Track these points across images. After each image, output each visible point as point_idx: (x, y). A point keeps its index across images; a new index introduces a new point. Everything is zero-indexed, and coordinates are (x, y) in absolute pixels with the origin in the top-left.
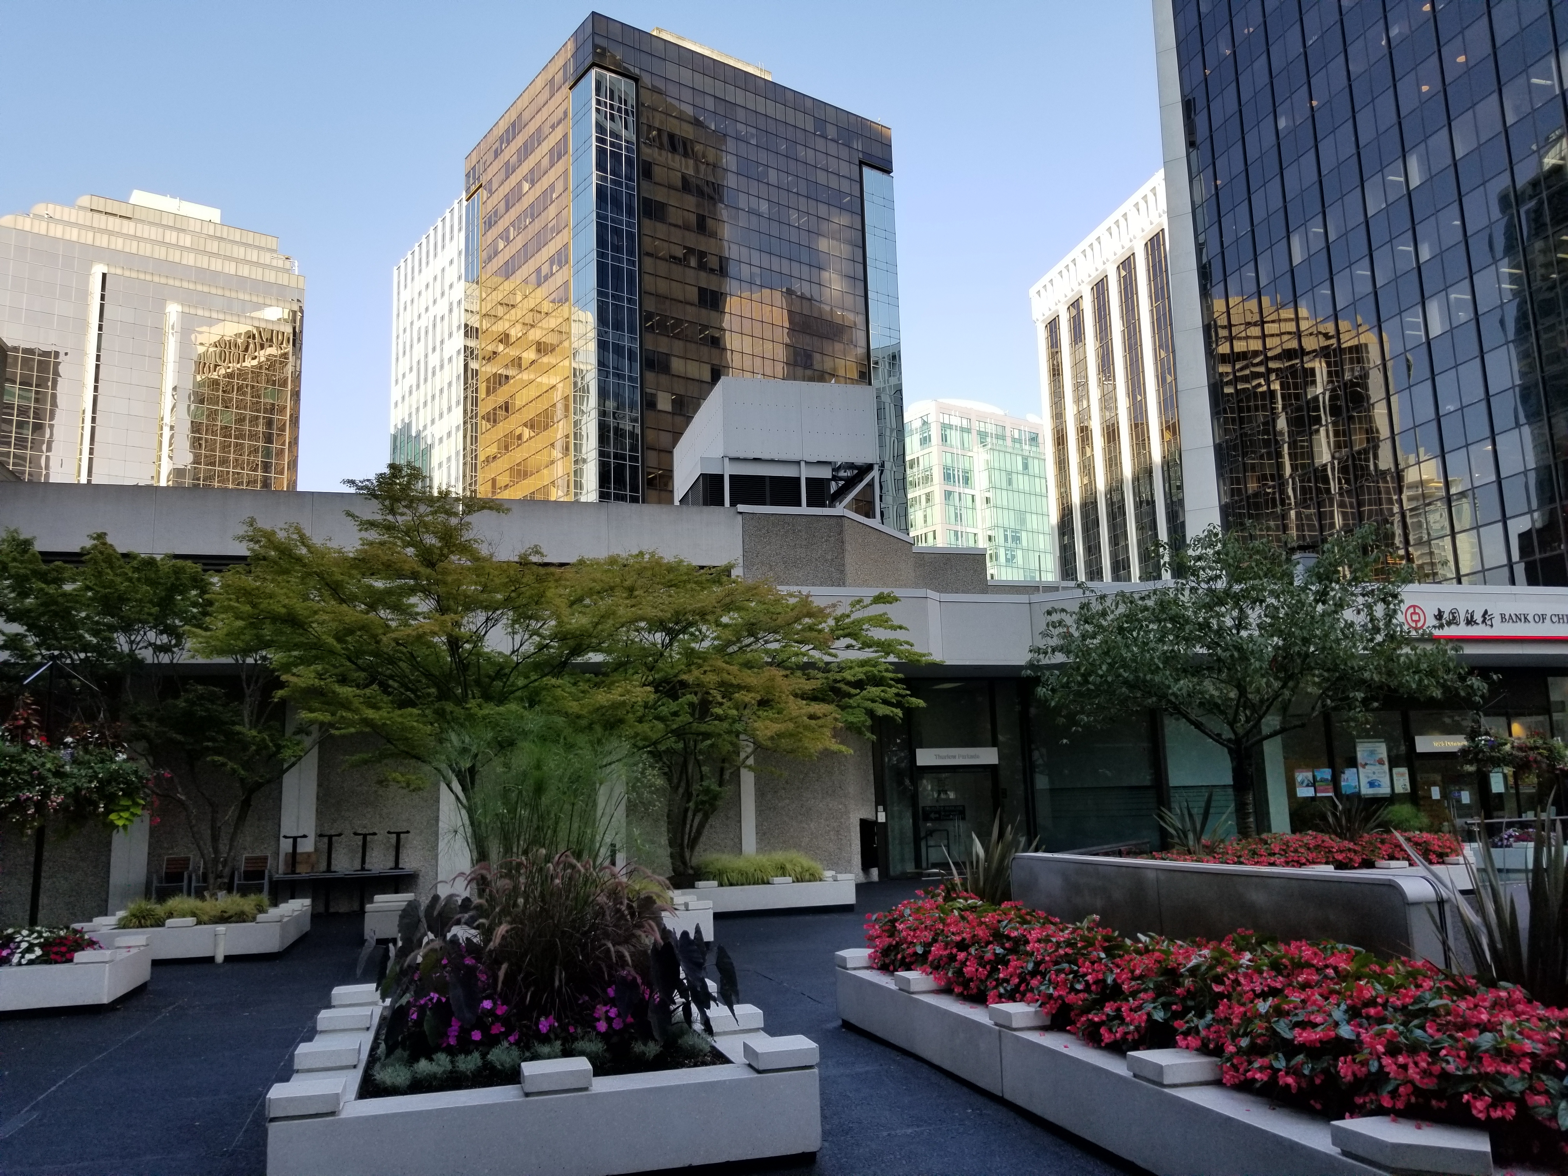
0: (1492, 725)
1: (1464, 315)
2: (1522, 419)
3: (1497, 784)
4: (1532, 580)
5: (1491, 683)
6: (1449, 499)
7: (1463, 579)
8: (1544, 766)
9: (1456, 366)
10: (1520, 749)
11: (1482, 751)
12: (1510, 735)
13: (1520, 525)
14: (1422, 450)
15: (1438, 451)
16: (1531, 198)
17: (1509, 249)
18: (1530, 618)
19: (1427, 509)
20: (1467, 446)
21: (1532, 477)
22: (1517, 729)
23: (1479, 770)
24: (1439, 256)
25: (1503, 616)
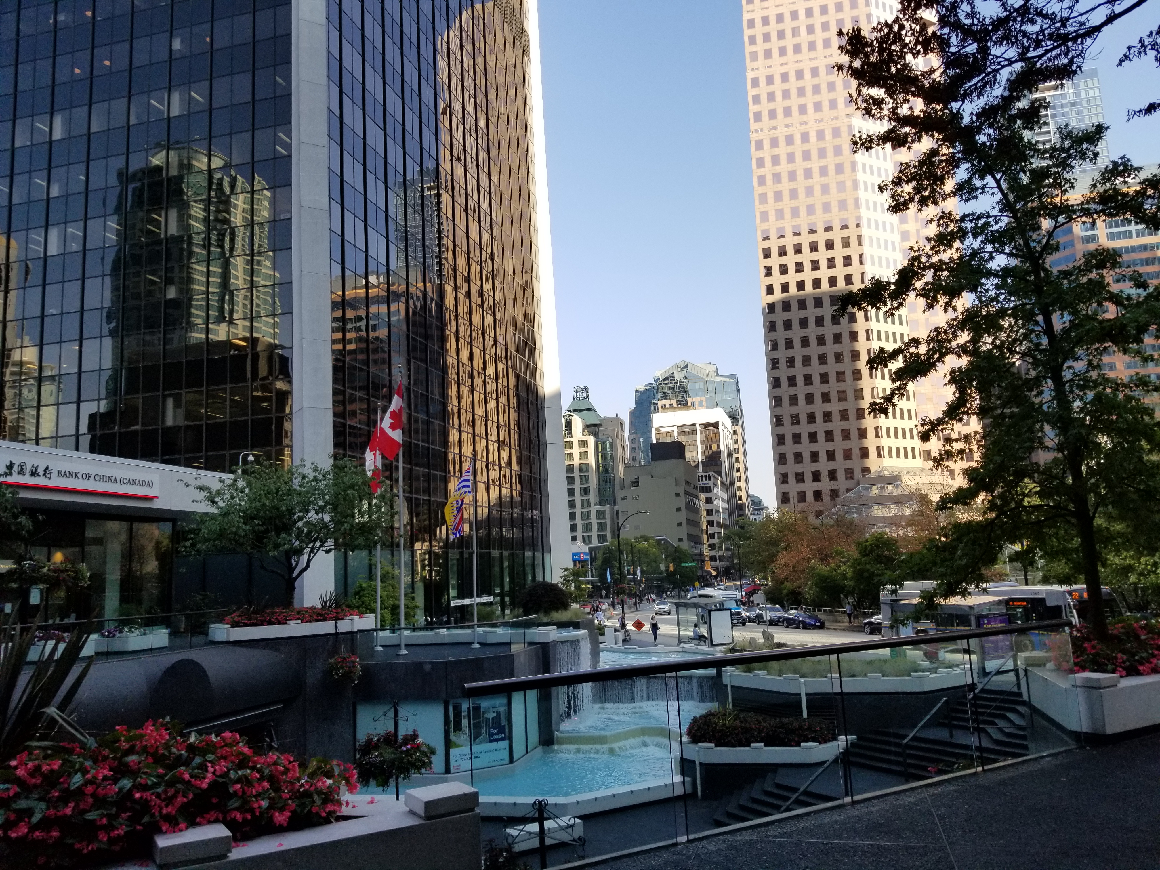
0: (39, 554)
1: (75, 247)
2: (106, 332)
3: (35, 598)
4: (93, 450)
5: (35, 522)
6: (40, 380)
7: (41, 442)
8: (70, 584)
9: (63, 282)
10: (55, 571)
11: (25, 572)
12: (49, 560)
13: (88, 409)
14: (26, 339)
15: (38, 342)
16: (140, 180)
17: (118, 210)
18: (79, 475)
19: (24, 383)
20: (61, 342)
21: (106, 375)
22: (58, 557)
23: (20, 587)
24: (65, 197)
25: (59, 472)
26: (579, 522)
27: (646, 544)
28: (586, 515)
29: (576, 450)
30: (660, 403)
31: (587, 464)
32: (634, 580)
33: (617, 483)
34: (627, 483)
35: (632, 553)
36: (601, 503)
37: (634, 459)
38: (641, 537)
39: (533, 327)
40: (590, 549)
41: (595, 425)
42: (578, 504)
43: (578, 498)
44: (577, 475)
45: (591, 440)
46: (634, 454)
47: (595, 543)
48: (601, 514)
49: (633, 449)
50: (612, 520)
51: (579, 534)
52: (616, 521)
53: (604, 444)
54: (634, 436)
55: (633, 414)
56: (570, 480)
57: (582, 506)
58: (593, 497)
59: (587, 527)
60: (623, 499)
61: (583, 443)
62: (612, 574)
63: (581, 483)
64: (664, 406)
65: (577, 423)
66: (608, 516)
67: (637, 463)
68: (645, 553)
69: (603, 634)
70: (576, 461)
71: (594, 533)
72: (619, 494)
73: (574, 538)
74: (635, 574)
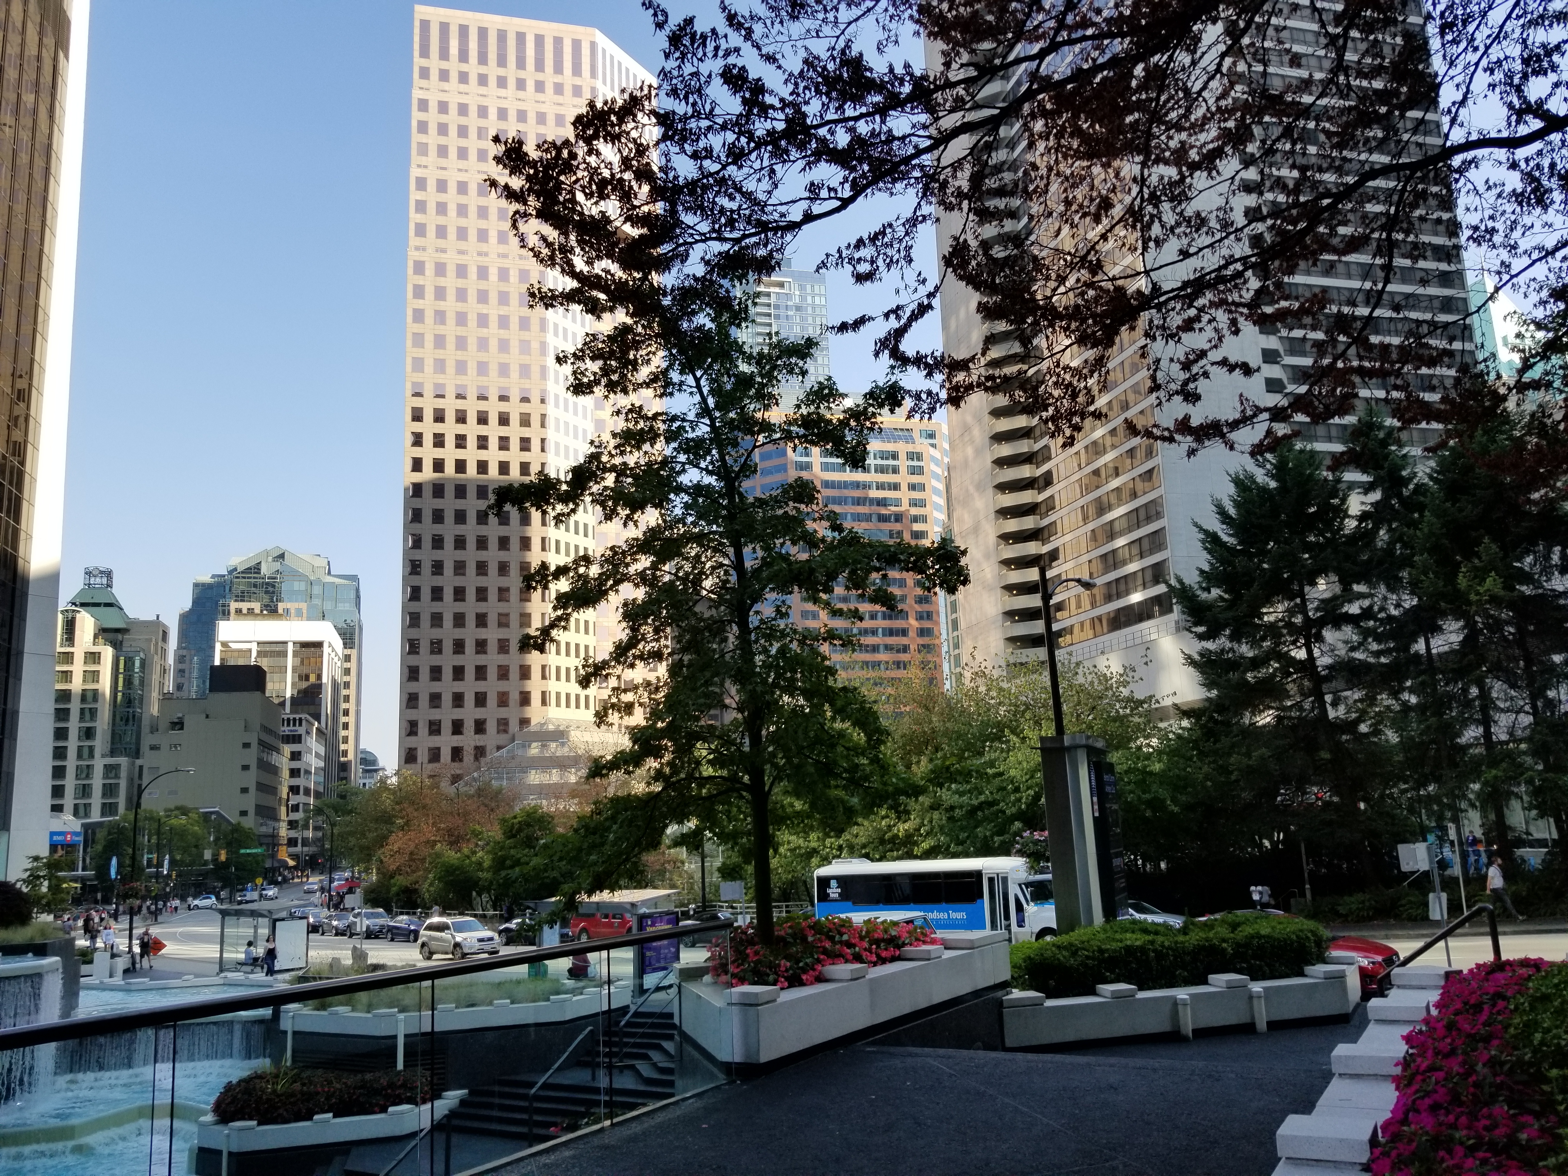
26: (70, 782)
27: (183, 820)
28: (85, 772)
29: (78, 668)
30: (234, 605)
31: (95, 692)
32: (158, 875)
33: (145, 723)
34: (163, 725)
35: (158, 833)
36: (113, 753)
37: (179, 687)
38: (177, 808)
39: (23, 463)
40: (85, 826)
41: (117, 631)
42: (72, 753)
43: (72, 744)
44: (75, 707)
45: (108, 653)
46: (180, 680)
47: (95, 817)
48: (111, 770)
49: (180, 672)
50: (131, 780)
51: (69, 801)
52: (137, 781)
53: (129, 662)
54: (184, 652)
55: (185, 619)
56: (62, 714)
57: (80, 756)
58: (100, 743)
59: (85, 791)
60: (153, 748)
61: (93, 657)
62: (120, 865)
63: (82, 719)
64: (239, 611)
65: (86, 624)
66: (123, 774)
67: (184, 694)
68: (181, 833)
69: (91, 962)
70: (77, 684)
71: (96, 800)
72: (147, 740)
73: (57, 809)
74: (160, 865)
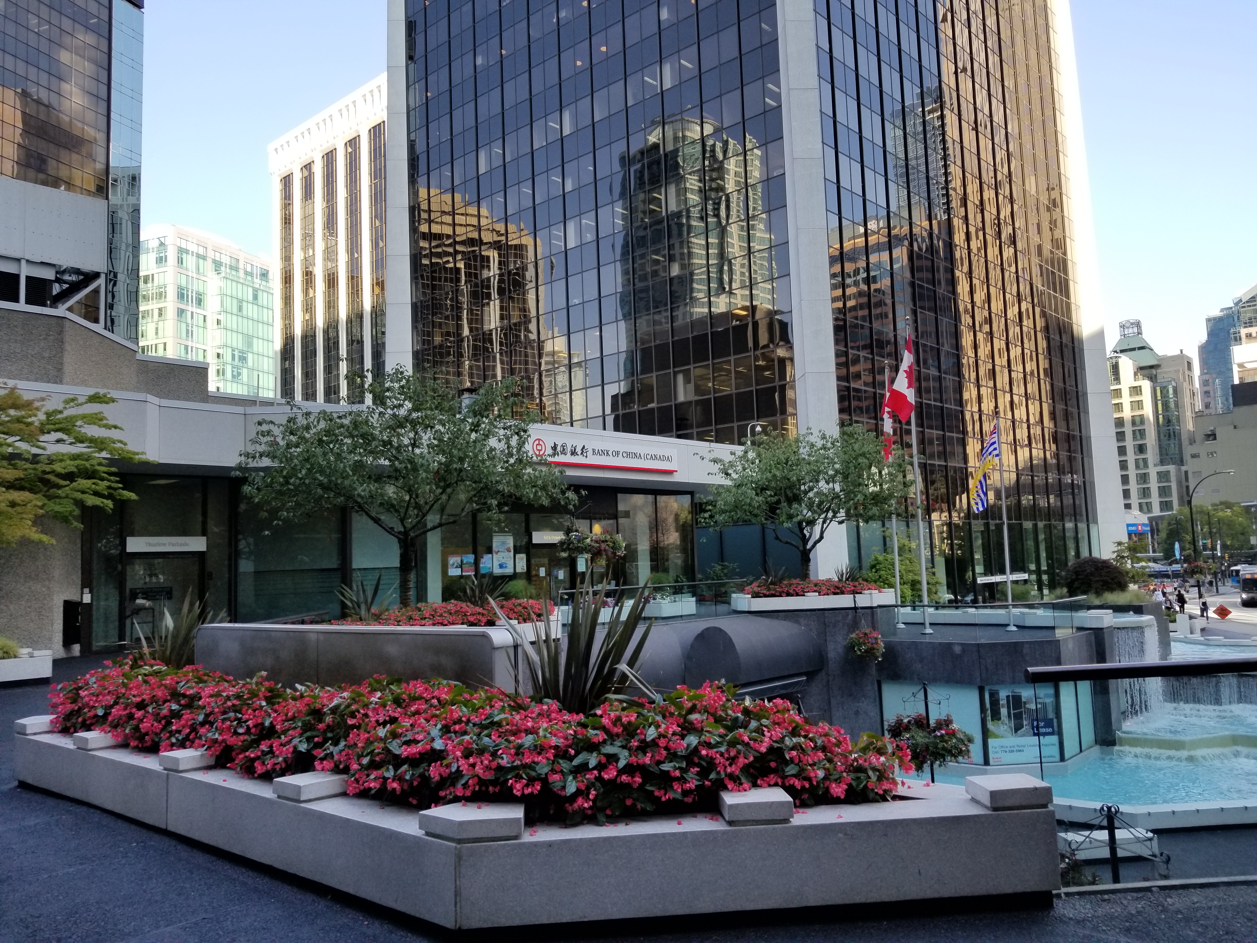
0: (582, 525)
1: (590, 237)
2: (620, 317)
3: (581, 567)
4: (616, 429)
5: (580, 497)
6: (570, 367)
7: (574, 423)
8: (610, 553)
9: (582, 272)
10: (596, 542)
11: (572, 543)
12: (591, 532)
13: (612, 390)
14: (556, 329)
15: (566, 332)
16: (639, 161)
17: (622, 195)
18: (610, 453)
19: (556, 371)
20: (584, 330)
21: (623, 357)
22: (597, 528)
23: (570, 556)
24: (578, 189)
25: (594, 450)
26: (1133, 487)
27: (1228, 512)
28: (1143, 478)
29: (1126, 400)
30: (1244, 331)
31: (1142, 416)
32: (1214, 557)
33: (1184, 437)
34: (1199, 437)
35: (1209, 524)
36: (1162, 462)
37: (1207, 406)
38: (1222, 503)
39: (1065, 254)
40: (1150, 519)
41: (1152, 367)
42: (1131, 465)
43: (1131, 457)
44: (1128, 430)
45: (1146, 385)
46: (1207, 400)
47: (1156, 512)
48: (1163, 476)
49: (1207, 393)
50: (1179, 483)
51: (1134, 500)
52: (1184, 484)
53: (1164, 390)
54: (1207, 377)
55: (1204, 350)
56: (1120, 436)
57: (1137, 467)
58: (1152, 455)
59: (1145, 493)
60: (1194, 456)
61: (1136, 390)
62: (1182, 549)
63: (1135, 438)
64: (1249, 336)
65: (1127, 365)
66: (1173, 478)
67: (1212, 411)
68: (1230, 524)
70: (1127, 413)
71: (1155, 500)
72: (1188, 450)
73: (1128, 506)
74: (1214, 548)
